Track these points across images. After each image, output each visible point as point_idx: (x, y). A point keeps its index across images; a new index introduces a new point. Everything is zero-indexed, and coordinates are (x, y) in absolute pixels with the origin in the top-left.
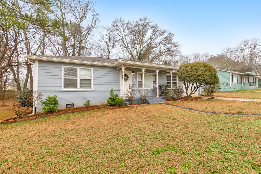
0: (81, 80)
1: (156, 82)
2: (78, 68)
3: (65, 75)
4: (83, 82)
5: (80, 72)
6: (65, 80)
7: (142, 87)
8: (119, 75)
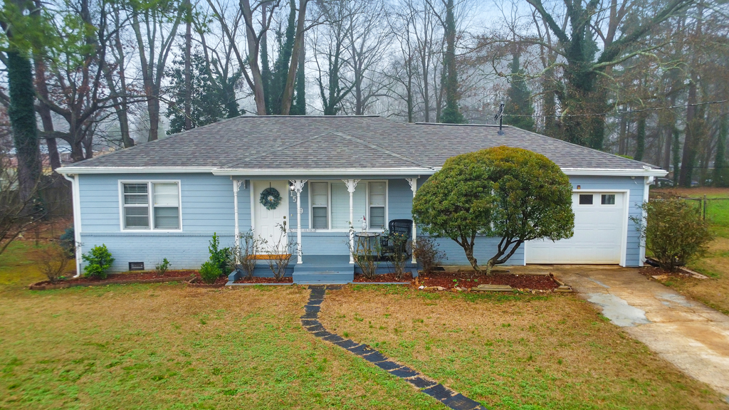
0: (156, 209)
1: (383, 208)
2: (150, 182)
3: (126, 199)
4: (161, 214)
5: (154, 191)
6: (127, 211)
7: (326, 227)
8: (250, 194)
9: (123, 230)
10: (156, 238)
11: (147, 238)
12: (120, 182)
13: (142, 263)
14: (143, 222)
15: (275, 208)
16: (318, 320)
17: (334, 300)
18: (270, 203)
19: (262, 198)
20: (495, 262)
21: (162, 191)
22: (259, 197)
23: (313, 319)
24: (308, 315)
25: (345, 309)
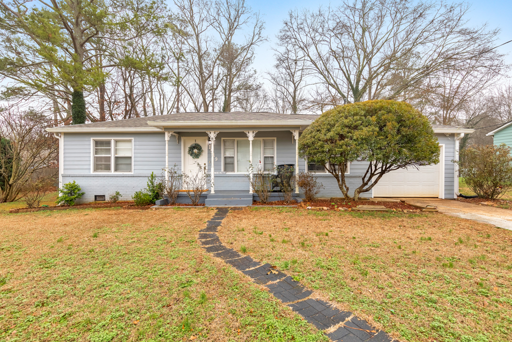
0: (116, 158)
1: (273, 157)
2: (112, 139)
3: (96, 152)
4: (120, 162)
5: (116, 146)
6: (97, 159)
7: (233, 170)
8: (181, 147)
9: (92, 172)
10: (115, 178)
11: (108, 178)
12: (92, 140)
13: (104, 196)
14: (108, 168)
15: (198, 158)
16: (216, 233)
17: (235, 216)
18: (195, 154)
19: (189, 151)
20: (360, 190)
21: (121, 146)
22: (187, 150)
23: (212, 233)
24: (208, 229)
25: (244, 223)
